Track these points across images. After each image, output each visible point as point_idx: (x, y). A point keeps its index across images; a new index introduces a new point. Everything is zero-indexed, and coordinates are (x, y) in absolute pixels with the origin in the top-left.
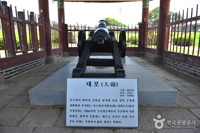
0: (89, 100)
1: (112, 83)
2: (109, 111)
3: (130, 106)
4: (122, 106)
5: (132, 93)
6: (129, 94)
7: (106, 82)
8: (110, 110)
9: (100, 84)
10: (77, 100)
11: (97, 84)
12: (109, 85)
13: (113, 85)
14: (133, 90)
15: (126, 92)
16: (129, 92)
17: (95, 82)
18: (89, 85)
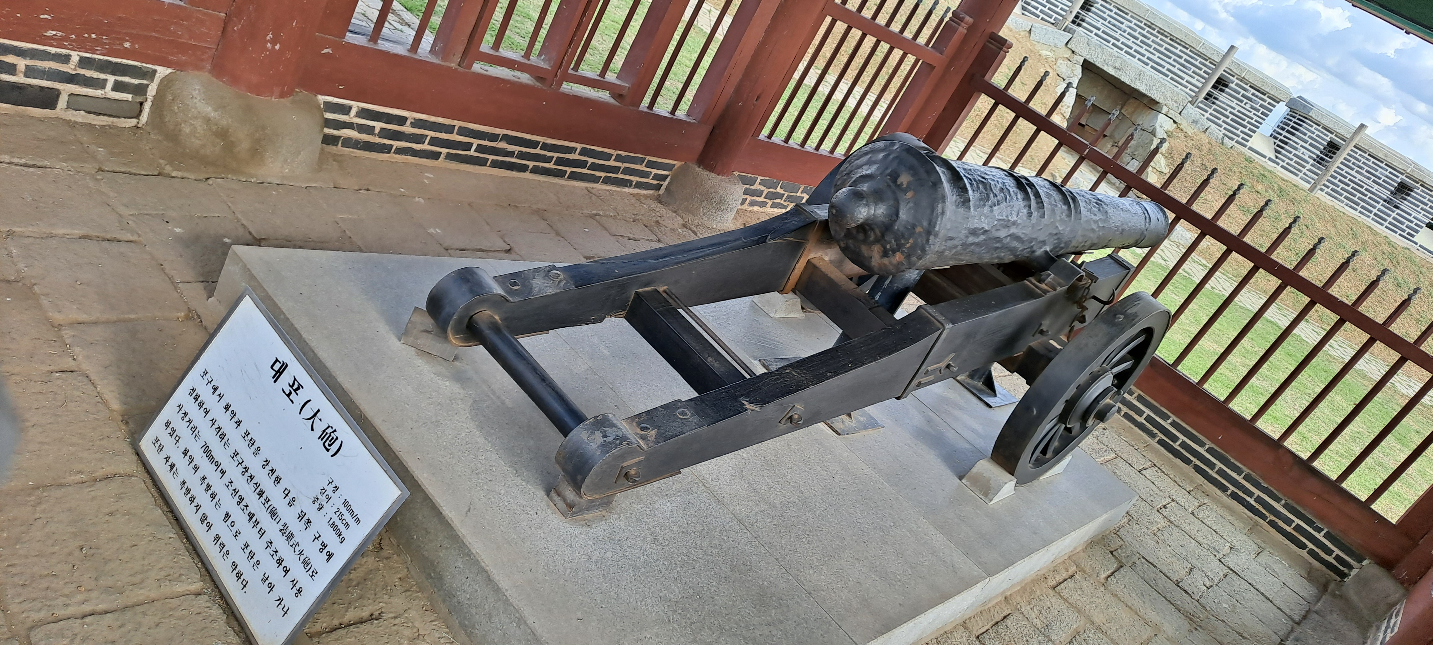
0: (239, 423)
1: (329, 430)
2: (251, 516)
3: (306, 563)
4: (290, 536)
5: (347, 525)
6: (338, 523)
7: (318, 411)
8: (253, 515)
9: (299, 399)
10: (215, 390)
11: (295, 390)
12: (319, 427)
13: (328, 438)
14: (358, 521)
15: (337, 501)
16: (343, 510)
17: (295, 379)
18: (277, 372)
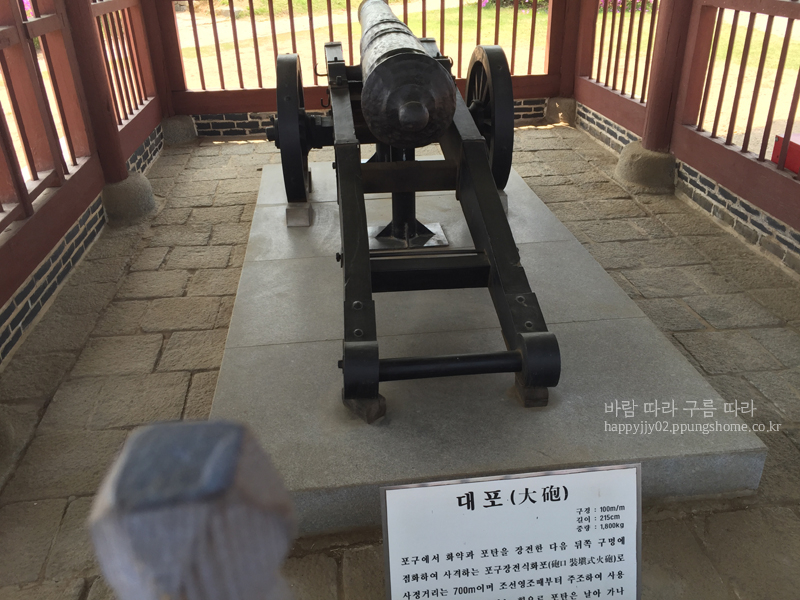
0: (471, 554)
1: (547, 491)
2: (541, 582)
3: (609, 559)
4: (582, 561)
5: (617, 517)
6: (608, 522)
7: (527, 490)
8: (542, 580)
9: (504, 497)
10: (426, 559)
11: (496, 497)
12: (538, 497)
13: (551, 495)
14: (622, 508)
15: (596, 514)
16: (606, 513)
17: (487, 493)
18: (468, 503)
